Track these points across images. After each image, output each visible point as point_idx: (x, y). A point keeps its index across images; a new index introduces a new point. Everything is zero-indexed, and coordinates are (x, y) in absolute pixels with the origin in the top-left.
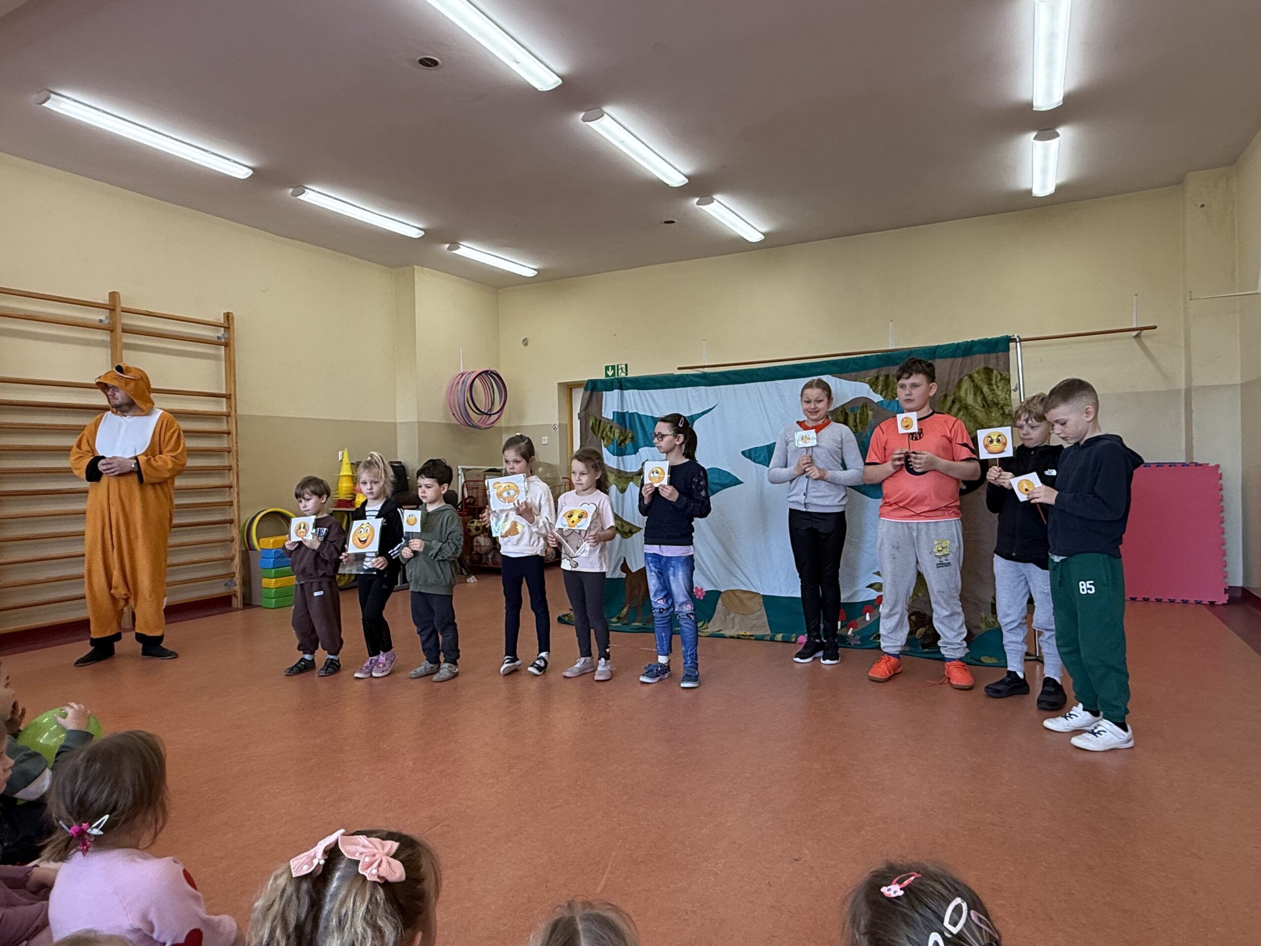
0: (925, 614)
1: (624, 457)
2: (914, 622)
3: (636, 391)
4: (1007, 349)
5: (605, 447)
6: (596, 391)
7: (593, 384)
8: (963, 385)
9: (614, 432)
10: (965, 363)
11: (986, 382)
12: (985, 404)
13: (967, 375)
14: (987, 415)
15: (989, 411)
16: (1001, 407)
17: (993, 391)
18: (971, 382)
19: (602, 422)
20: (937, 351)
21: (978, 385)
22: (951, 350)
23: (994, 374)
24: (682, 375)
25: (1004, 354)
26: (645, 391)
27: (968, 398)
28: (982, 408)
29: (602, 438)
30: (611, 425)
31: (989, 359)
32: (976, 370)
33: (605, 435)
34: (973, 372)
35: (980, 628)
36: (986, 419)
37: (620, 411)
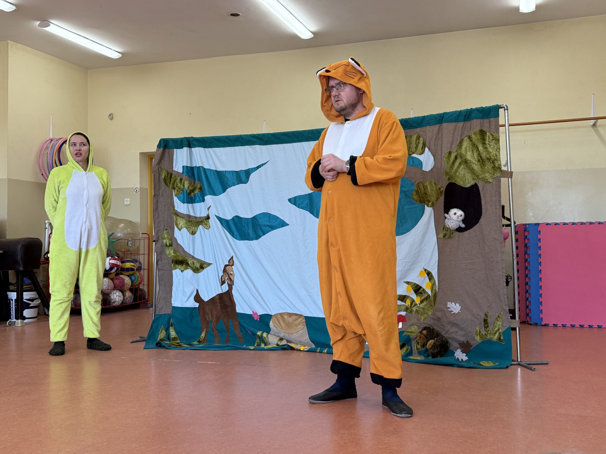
0: (433, 329)
1: (193, 204)
2: (425, 336)
3: (202, 148)
4: (497, 115)
5: (176, 196)
6: (168, 149)
7: (166, 142)
8: (464, 144)
9: (184, 183)
10: (466, 127)
11: (481, 142)
12: (480, 159)
13: (466, 136)
14: (481, 168)
15: (484, 165)
16: (493, 162)
17: (486, 149)
18: (469, 142)
19: (173, 174)
20: (444, 116)
21: (475, 143)
22: (455, 116)
23: (488, 136)
24: (240, 135)
25: (495, 119)
26: (210, 149)
27: (467, 155)
28: (477, 162)
29: (173, 189)
30: (181, 178)
31: (484, 124)
32: (473, 132)
33: (176, 185)
34: (472, 134)
35: (476, 340)
36: (481, 171)
37: (189, 165)
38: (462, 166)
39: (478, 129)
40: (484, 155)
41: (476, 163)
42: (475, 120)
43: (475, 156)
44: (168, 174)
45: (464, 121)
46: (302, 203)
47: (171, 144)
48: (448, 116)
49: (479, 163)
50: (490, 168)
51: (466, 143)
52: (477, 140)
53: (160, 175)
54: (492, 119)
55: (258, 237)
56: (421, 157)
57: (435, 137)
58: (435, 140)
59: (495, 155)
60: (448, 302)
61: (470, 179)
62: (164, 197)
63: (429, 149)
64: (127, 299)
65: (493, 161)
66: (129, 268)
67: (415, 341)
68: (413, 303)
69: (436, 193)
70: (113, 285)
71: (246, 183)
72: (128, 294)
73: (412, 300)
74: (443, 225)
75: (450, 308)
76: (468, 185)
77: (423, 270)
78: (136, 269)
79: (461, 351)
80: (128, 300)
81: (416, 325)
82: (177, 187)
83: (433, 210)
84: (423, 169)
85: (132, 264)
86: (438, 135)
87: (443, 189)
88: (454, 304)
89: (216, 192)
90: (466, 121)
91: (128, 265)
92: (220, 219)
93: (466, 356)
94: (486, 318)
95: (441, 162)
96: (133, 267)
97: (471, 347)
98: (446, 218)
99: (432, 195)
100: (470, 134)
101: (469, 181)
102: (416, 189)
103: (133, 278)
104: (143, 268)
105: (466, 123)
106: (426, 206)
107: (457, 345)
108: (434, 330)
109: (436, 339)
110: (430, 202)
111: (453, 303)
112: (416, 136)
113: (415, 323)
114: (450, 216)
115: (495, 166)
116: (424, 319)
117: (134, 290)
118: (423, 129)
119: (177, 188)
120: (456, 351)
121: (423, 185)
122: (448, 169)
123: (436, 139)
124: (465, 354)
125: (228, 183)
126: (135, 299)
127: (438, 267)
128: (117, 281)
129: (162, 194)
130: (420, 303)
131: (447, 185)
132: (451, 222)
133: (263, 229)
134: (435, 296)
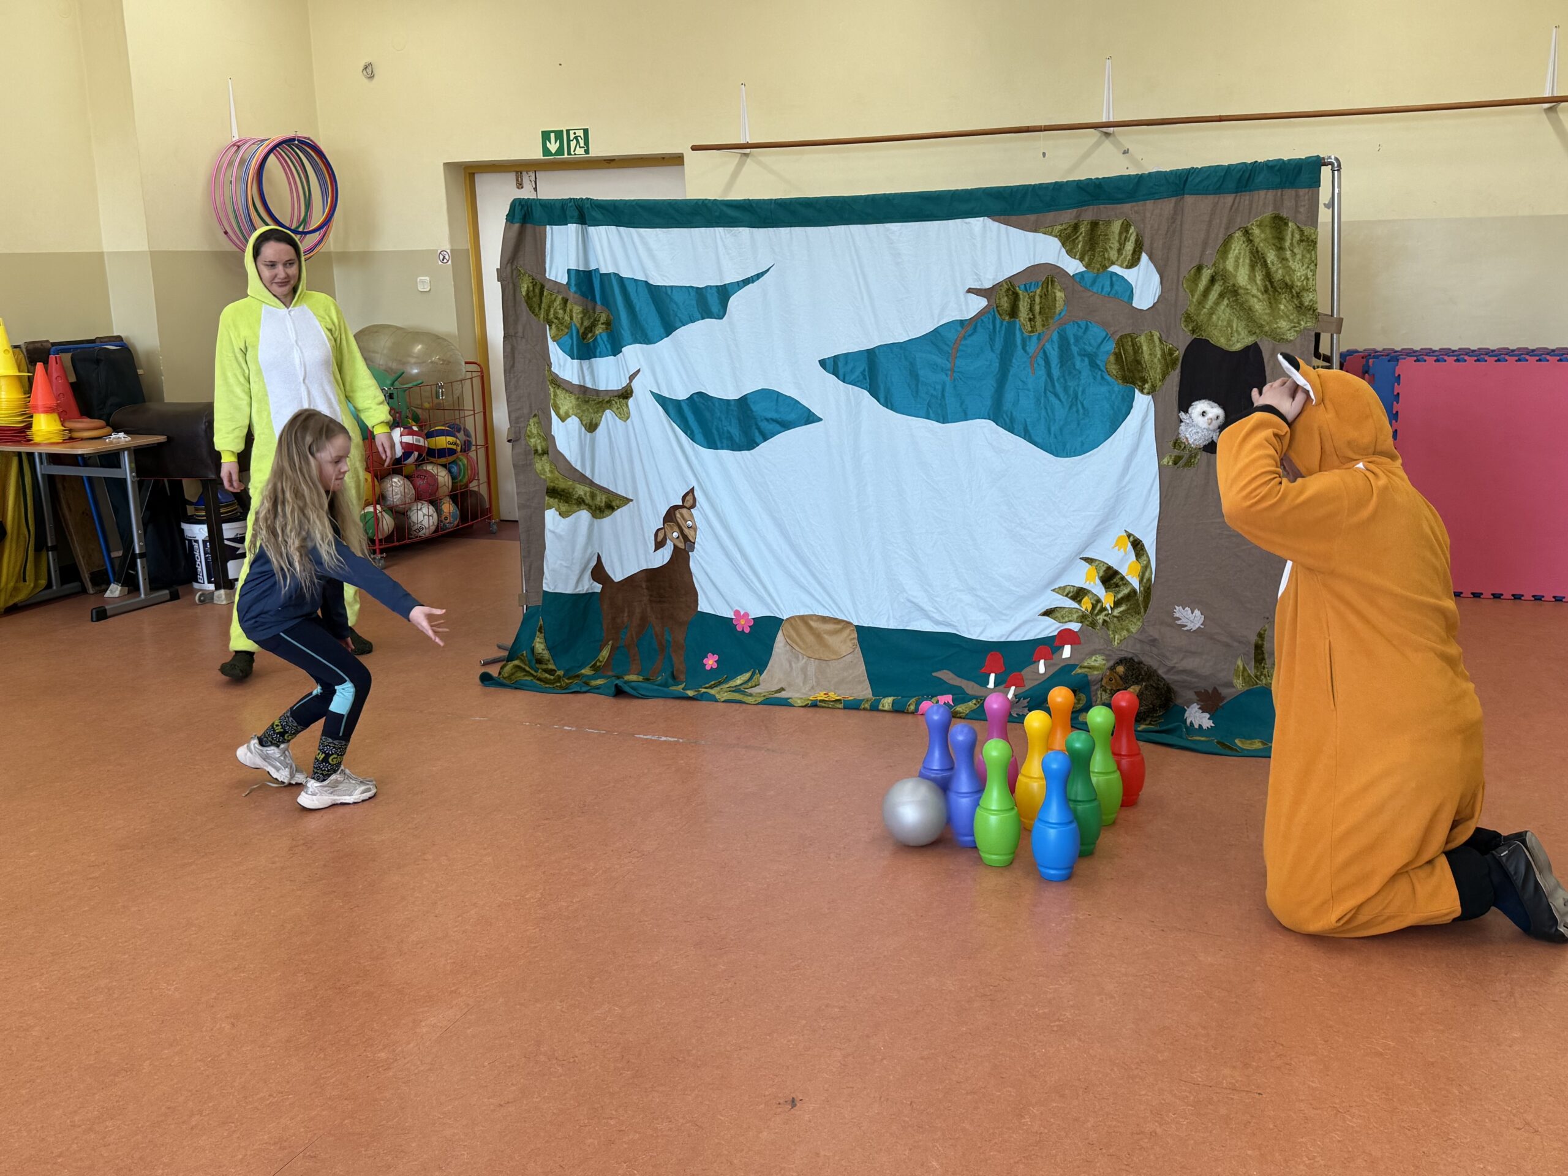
0: (1140, 663)
1: (593, 360)
2: (1120, 676)
3: (614, 228)
4: (1316, 183)
5: (554, 341)
6: (531, 223)
7: (526, 208)
8: (1233, 248)
9: (571, 311)
10: (1238, 206)
11: (1274, 245)
12: (1269, 286)
13: (1240, 228)
14: (1271, 307)
15: (1275, 299)
16: (1297, 293)
17: (1284, 262)
18: (1246, 244)
19: (546, 288)
20: (1190, 179)
21: (1259, 249)
22: (1216, 179)
23: (1290, 229)
24: (704, 201)
25: (1310, 192)
26: (631, 229)
27: (1238, 274)
28: (1262, 294)
29: (548, 323)
30: (565, 296)
31: (1282, 199)
32: (1257, 221)
33: (554, 315)
34: (1253, 224)
35: (1233, 687)
36: (1269, 315)
37: (581, 269)
38: (1226, 302)
39: (1268, 213)
40: (1279, 274)
41: (1261, 297)
42: (1262, 193)
43: (1259, 278)
44: (534, 285)
45: (1237, 192)
46: (852, 371)
47: (538, 213)
48: (1198, 180)
49: (1265, 296)
50: (1291, 308)
51: (1238, 247)
52: (1265, 240)
53: (516, 288)
54: (1302, 192)
55: (751, 445)
56: (1130, 275)
57: (1166, 227)
58: (1166, 235)
59: (1303, 278)
60: (1176, 607)
61: (1244, 333)
62: (527, 341)
63: (1151, 258)
64: (446, 518)
65: (1298, 291)
66: (445, 449)
67: (1098, 685)
68: (1097, 605)
69: (1160, 363)
70: (414, 492)
71: (722, 318)
72: (448, 507)
73: (1095, 598)
74: (1174, 438)
75: (1180, 619)
76: (1238, 347)
77: (1125, 534)
78: (459, 449)
79: (1200, 708)
80: (448, 521)
81: (1103, 654)
82: (557, 318)
83: (1152, 402)
84: (1134, 305)
85: (450, 439)
86: (1174, 222)
87: (1179, 353)
88: (1190, 612)
89: (650, 334)
90: (1241, 192)
91: (442, 442)
92: (662, 400)
93: (1209, 719)
94: (1260, 642)
95: (1177, 289)
96: (454, 447)
97: (1222, 702)
98: (1181, 421)
99: (1151, 367)
100: (1249, 225)
101: (1241, 337)
102: (1117, 350)
103: (455, 469)
104: (474, 443)
105: (1241, 196)
106: (1137, 391)
107: (1191, 695)
108: (1142, 665)
109: (1145, 686)
110: (1147, 382)
111: (1187, 608)
112: (1120, 222)
113: (1100, 650)
114: (1191, 417)
115: (1303, 305)
116: (1121, 641)
117: (460, 495)
118: (1138, 206)
119: (555, 321)
120: (1188, 707)
121: (1132, 341)
122: (1193, 307)
123: (1167, 232)
124: (1207, 715)
125: (679, 315)
126: (464, 517)
127: (1158, 530)
128: (420, 482)
129: (523, 332)
130: (1112, 606)
131: (1188, 343)
132: (1193, 432)
133: (762, 427)
134: (1148, 590)
